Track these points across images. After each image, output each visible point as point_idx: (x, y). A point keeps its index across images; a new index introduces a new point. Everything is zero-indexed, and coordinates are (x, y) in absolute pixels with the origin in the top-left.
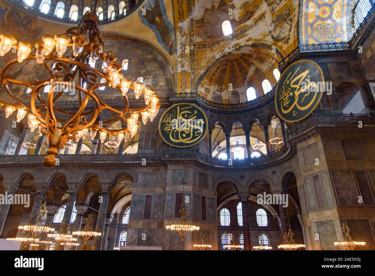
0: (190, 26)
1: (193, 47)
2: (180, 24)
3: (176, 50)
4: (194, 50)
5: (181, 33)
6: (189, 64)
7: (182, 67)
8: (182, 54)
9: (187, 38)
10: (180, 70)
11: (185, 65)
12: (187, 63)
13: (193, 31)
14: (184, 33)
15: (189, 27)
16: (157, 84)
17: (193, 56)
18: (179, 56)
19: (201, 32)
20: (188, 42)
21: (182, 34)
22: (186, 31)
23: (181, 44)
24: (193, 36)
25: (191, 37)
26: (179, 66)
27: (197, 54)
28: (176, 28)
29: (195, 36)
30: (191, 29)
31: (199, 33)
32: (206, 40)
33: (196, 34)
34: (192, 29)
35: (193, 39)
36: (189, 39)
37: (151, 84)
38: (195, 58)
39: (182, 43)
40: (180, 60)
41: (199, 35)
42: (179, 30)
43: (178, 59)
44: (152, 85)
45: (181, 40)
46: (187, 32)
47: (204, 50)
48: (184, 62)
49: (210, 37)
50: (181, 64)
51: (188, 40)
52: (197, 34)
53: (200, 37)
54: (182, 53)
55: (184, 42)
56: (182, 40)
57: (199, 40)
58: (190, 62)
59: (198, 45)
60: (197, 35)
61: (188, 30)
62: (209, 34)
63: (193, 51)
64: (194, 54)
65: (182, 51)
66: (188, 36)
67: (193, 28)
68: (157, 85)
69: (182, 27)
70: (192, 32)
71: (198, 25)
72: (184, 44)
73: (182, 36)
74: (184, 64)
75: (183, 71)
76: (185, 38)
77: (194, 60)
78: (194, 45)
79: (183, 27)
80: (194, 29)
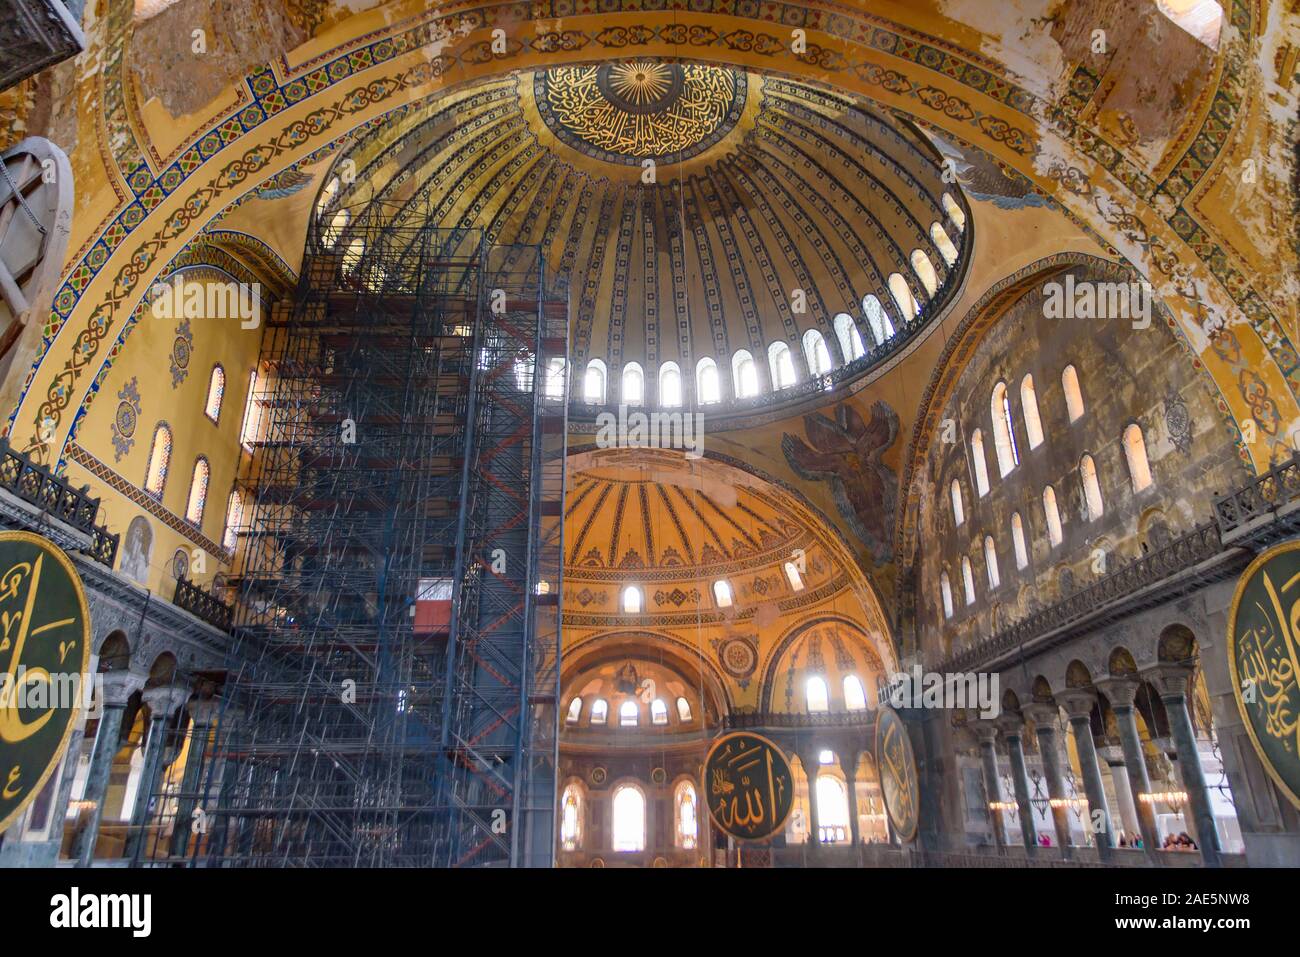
0: (1071, 135)
1: (1161, 199)
2: (1042, 165)
3: (1124, 260)
4: (1180, 209)
5: (1077, 192)
6: (1211, 284)
7: (1200, 320)
8: (1156, 263)
9: (1112, 188)
10: (1199, 340)
11: (1206, 302)
12: (1202, 288)
13: (1099, 142)
14: (1085, 179)
15: (1073, 144)
16: (1190, 433)
17: (1198, 235)
18: (1155, 277)
19: (1128, 117)
20: (1125, 196)
21: (1082, 186)
22: (1080, 166)
23: (1119, 226)
24: (1119, 158)
25: (1120, 172)
26: (1186, 321)
27: (1204, 218)
28: (1044, 189)
29: (1125, 152)
30: (1090, 145)
31: (1126, 124)
32: (1182, 127)
33: (1123, 142)
34: (1091, 140)
35: (1133, 172)
36: (1118, 183)
37: (1172, 446)
38: (1212, 239)
39: (1113, 219)
40: (1169, 289)
41: (1136, 133)
42: (1060, 185)
43: (1162, 292)
44: (1178, 448)
45: (1100, 212)
46: (1088, 167)
47: (1209, 176)
48: (1189, 291)
49: (1177, 103)
50: (1188, 309)
51: (1124, 190)
52: (1123, 137)
53: (1147, 138)
54: (1150, 256)
55: (1117, 210)
56: (1105, 211)
57: (1153, 152)
58: (1211, 278)
59: (1174, 173)
60: (1130, 143)
61: (1082, 156)
62: (1165, 96)
63: (1182, 216)
64: (1197, 226)
65: (1146, 248)
66: (1109, 176)
67: (1087, 135)
68: (1191, 440)
69: (1056, 169)
70: (1103, 147)
71: (1091, 106)
72: (1124, 214)
73: (1089, 195)
74: (1195, 296)
75: (1212, 336)
76: (1103, 193)
77: (1216, 250)
78: (1162, 188)
79: (1058, 161)
80: (1096, 130)
